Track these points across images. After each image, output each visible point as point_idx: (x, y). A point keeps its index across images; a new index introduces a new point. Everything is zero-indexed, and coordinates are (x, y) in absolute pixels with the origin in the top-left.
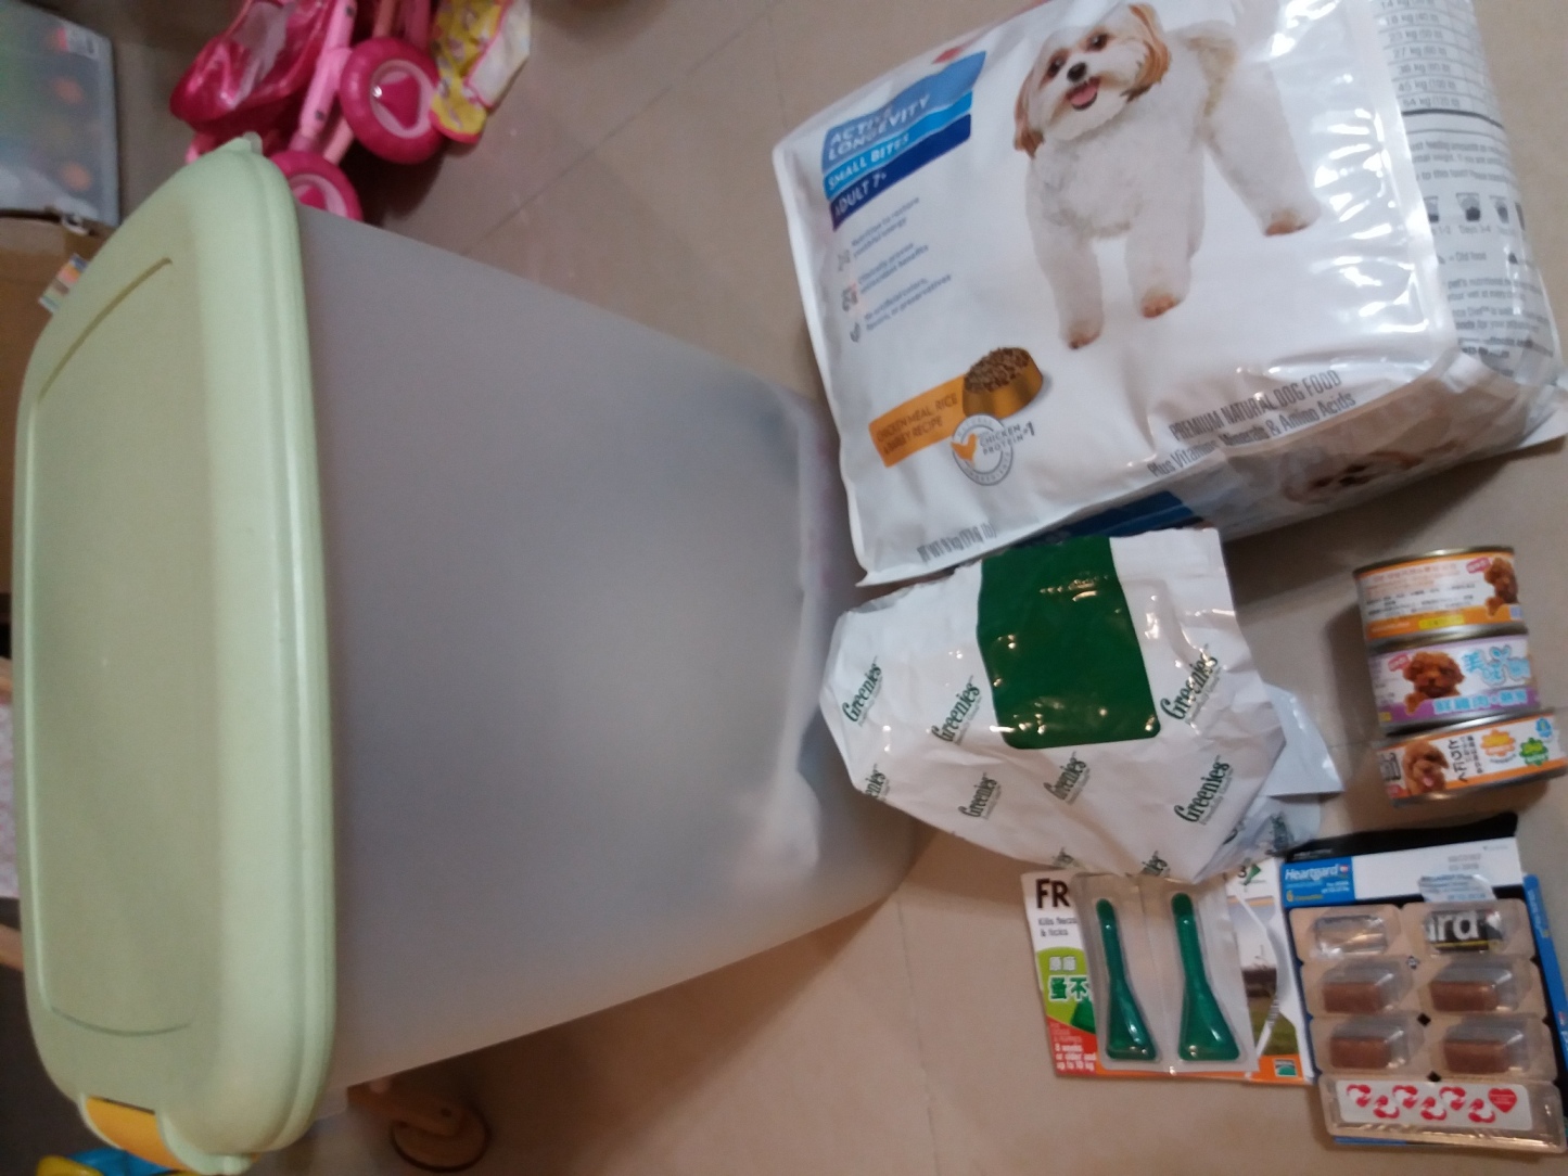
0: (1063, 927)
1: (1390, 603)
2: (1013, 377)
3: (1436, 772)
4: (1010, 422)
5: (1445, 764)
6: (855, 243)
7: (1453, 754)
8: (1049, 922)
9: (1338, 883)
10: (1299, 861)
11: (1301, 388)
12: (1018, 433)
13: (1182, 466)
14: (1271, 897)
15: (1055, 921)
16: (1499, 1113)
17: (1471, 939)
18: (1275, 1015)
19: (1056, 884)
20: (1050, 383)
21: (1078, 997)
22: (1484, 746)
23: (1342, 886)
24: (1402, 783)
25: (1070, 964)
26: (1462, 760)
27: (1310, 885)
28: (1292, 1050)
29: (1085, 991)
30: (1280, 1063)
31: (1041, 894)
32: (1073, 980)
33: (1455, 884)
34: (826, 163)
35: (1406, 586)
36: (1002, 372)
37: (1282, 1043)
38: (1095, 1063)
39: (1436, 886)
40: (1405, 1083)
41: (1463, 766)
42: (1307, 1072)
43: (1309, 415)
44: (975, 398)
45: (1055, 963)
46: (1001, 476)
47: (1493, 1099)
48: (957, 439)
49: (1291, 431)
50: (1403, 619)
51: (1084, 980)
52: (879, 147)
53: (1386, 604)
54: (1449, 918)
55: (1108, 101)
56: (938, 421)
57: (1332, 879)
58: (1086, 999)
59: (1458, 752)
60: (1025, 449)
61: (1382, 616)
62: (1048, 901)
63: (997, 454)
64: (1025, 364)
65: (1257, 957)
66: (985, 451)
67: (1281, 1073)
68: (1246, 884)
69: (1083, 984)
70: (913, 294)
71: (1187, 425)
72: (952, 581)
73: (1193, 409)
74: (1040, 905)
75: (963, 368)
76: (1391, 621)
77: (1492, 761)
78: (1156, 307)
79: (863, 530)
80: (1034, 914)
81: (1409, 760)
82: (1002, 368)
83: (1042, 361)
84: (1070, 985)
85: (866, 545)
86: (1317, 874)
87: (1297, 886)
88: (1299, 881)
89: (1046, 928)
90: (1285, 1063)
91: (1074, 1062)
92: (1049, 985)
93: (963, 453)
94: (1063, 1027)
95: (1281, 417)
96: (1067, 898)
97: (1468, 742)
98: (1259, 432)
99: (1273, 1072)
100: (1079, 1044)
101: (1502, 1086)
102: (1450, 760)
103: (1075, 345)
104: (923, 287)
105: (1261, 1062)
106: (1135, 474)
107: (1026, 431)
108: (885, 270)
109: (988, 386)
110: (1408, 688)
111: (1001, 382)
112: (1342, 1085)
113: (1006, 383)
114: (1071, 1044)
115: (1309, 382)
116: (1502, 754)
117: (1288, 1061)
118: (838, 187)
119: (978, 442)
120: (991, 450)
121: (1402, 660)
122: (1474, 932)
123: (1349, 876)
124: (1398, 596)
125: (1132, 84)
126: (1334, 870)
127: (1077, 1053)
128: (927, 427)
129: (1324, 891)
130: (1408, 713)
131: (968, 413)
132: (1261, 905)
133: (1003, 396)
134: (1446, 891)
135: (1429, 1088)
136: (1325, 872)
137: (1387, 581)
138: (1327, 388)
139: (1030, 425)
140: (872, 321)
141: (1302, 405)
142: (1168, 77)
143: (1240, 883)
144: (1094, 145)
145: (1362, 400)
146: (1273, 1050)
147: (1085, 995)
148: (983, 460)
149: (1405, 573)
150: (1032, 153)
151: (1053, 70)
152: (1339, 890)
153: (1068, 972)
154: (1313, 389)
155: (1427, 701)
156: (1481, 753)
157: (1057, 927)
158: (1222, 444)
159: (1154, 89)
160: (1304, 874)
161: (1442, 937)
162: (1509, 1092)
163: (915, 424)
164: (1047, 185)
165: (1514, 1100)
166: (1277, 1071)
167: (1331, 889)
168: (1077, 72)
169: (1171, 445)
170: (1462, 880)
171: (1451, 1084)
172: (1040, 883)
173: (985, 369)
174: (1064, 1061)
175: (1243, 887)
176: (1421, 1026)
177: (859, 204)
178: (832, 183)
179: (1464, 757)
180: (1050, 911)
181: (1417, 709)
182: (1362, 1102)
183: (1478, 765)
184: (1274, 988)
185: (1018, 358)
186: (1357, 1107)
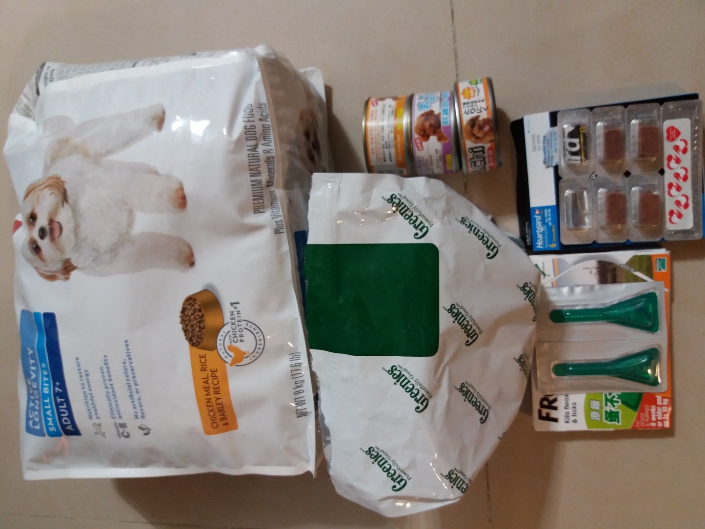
0: (571, 406)
1: (386, 146)
2: (200, 310)
3: (481, 123)
4: (227, 318)
5: (477, 117)
6: (90, 417)
7: (472, 113)
8: (567, 415)
9: (546, 216)
10: (532, 241)
11: (248, 124)
12: (235, 313)
13: (281, 216)
14: (553, 260)
15: (567, 410)
16: (680, 137)
17: (580, 143)
18: (627, 268)
19: (542, 406)
20: (210, 286)
21: (618, 402)
22: (469, 98)
23: (548, 213)
24: (487, 146)
25: (595, 405)
26: (476, 108)
27: (546, 233)
28: (649, 258)
29: (614, 397)
30: (658, 268)
31: (548, 418)
32: (606, 405)
33: (548, 146)
34: (39, 433)
35: (378, 135)
36: (195, 318)
37: (645, 265)
38: (663, 398)
39: (549, 157)
40: (667, 189)
41: (479, 108)
42: (662, 251)
43: (265, 129)
44: (206, 342)
45: (595, 416)
46: (260, 334)
47: (673, 140)
48: (229, 360)
49: (272, 144)
50: (395, 139)
51: (606, 395)
52: (43, 387)
53: (387, 148)
54: (567, 153)
55: (64, 216)
56: (214, 372)
57: (543, 220)
58: (619, 397)
59: (471, 110)
60: (247, 311)
61: (393, 151)
62: (554, 414)
63: (245, 332)
64: (195, 300)
65: (591, 272)
66: (242, 341)
67: (664, 269)
68: (544, 275)
69: (609, 397)
70: (130, 373)
71: (256, 202)
72: (320, 376)
73: (246, 193)
74: (556, 420)
75: (186, 344)
76: (396, 147)
77: (478, 95)
78: (181, 201)
79: (278, 465)
80: (561, 427)
81: (473, 139)
82: (193, 317)
83: (194, 288)
84: (609, 408)
85: (289, 464)
86: (540, 228)
87: (546, 241)
88: (544, 240)
89: (572, 418)
90: (658, 264)
91: (664, 413)
92: (609, 423)
93: (239, 358)
94: (638, 418)
95: (263, 144)
96: (551, 398)
97: (466, 105)
98: (269, 160)
99: (663, 272)
100: (650, 408)
101: (665, 135)
102: (475, 114)
103: (192, 264)
104: (128, 365)
105: (656, 280)
106: (279, 245)
107: (235, 308)
108: (111, 395)
109: (201, 329)
110: (433, 139)
111: (201, 319)
112: (669, 227)
113: (203, 316)
114: (650, 414)
115: (246, 120)
116: (474, 91)
117: (656, 262)
118: (56, 426)
119: (235, 345)
120: (241, 336)
121: (418, 141)
122: (576, 141)
123: (541, 209)
124: (383, 140)
125: (60, 199)
126: (538, 218)
127: (656, 411)
128: (215, 382)
129: (550, 224)
130: (448, 141)
131: (214, 348)
132: (558, 268)
133: (210, 321)
134: (552, 152)
135: (669, 177)
136: (539, 223)
137: (374, 146)
138: (252, 111)
139: (232, 304)
140: (139, 414)
141: (259, 130)
142: (64, 177)
143: (544, 278)
144: (83, 226)
145: (264, 100)
146: (649, 272)
147: (616, 397)
148: (247, 345)
149: (371, 135)
150: (74, 268)
151: (37, 249)
152: (550, 215)
153: (601, 407)
154: (250, 119)
155: (442, 129)
156: (472, 99)
157: (571, 411)
158: (272, 189)
159: (67, 186)
160: (540, 236)
161: (578, 158)
162: (668, 130)
163: (212, 391)
164: (94, 260)
165: (673, 128)
166: (663, 270)
167: (549, 220)
168: (42, 233)
169: (265, 217)
170: (546, 141)
171: (666, 162)
172: (541, 417)
173: (189, 328)
174: (662, 421)
175: (546, 277)
176: (630, 176)
177: (69, 408)
178: (52, 429)
179: (474, 108)
180: (560, 414)
181: (445, 135)
182: (680, 216)
183: (479, 101)
184: (610, 264)
185: (190, 304)
186: (683, 218)
